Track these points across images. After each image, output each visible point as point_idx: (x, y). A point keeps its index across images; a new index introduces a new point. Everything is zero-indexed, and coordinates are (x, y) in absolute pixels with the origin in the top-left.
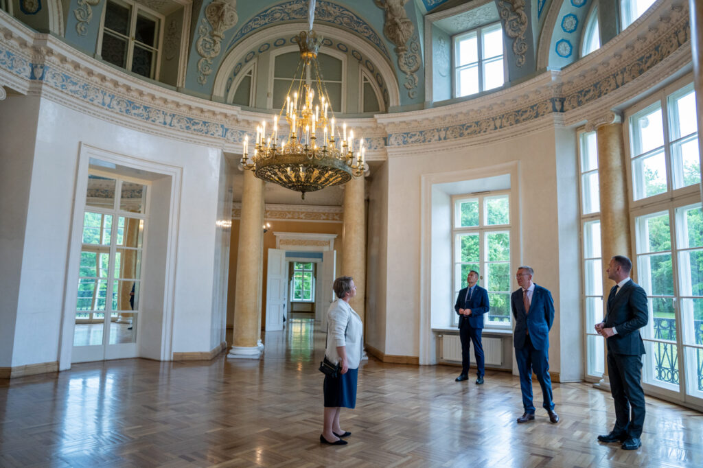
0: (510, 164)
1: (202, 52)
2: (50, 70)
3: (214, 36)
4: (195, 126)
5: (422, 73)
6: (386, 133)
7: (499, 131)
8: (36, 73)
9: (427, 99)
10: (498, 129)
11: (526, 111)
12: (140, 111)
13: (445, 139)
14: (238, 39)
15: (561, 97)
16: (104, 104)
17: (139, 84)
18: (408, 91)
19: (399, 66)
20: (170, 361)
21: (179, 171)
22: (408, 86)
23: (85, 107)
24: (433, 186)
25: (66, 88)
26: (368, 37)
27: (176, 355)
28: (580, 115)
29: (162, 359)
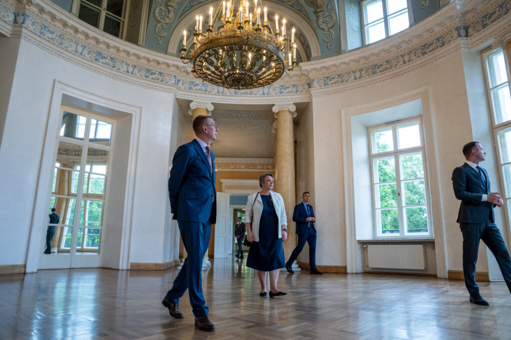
0: (422, 89)
1: (159, 18)
2: (31, 18)
3: (168, 6)
4: (153, 75)
5: (338, 28)
6: (310, 78)
7: (409, 64)
8: (18, 19)
9: (343, 48)
10: (407, 63)
11: (432, 44)
12: (107, 61)
13: (360, 78)
14: (188, 10)
15: (465, 25)
16: (76, 51)
17: (106, 37)
18: (326, 44)
19: (318, 24)
20: (128, 270)
21: (138, 110)
22: (326, 40)
23: (61, 52)
24: (352, 117)
25: (44, 35)
26: (291, 6)
27: (132, 265)
28: (486, 36)
29: (120, 268)
